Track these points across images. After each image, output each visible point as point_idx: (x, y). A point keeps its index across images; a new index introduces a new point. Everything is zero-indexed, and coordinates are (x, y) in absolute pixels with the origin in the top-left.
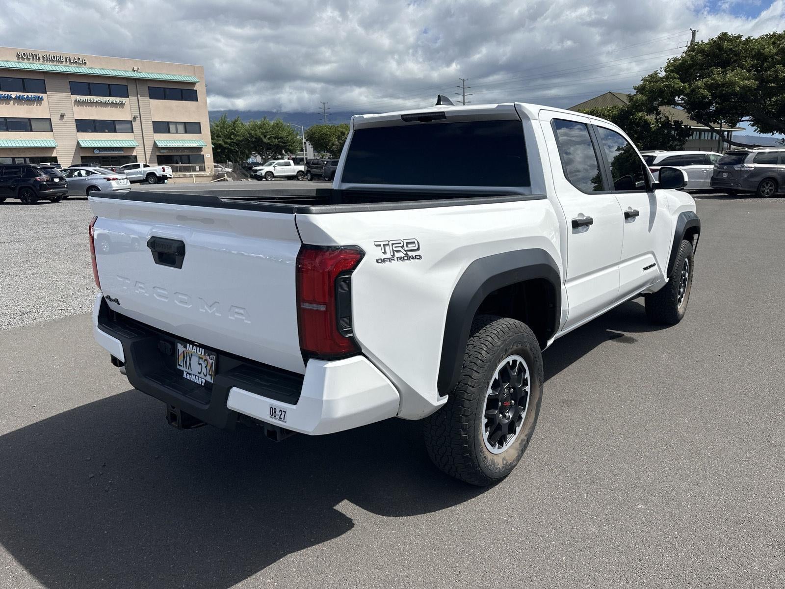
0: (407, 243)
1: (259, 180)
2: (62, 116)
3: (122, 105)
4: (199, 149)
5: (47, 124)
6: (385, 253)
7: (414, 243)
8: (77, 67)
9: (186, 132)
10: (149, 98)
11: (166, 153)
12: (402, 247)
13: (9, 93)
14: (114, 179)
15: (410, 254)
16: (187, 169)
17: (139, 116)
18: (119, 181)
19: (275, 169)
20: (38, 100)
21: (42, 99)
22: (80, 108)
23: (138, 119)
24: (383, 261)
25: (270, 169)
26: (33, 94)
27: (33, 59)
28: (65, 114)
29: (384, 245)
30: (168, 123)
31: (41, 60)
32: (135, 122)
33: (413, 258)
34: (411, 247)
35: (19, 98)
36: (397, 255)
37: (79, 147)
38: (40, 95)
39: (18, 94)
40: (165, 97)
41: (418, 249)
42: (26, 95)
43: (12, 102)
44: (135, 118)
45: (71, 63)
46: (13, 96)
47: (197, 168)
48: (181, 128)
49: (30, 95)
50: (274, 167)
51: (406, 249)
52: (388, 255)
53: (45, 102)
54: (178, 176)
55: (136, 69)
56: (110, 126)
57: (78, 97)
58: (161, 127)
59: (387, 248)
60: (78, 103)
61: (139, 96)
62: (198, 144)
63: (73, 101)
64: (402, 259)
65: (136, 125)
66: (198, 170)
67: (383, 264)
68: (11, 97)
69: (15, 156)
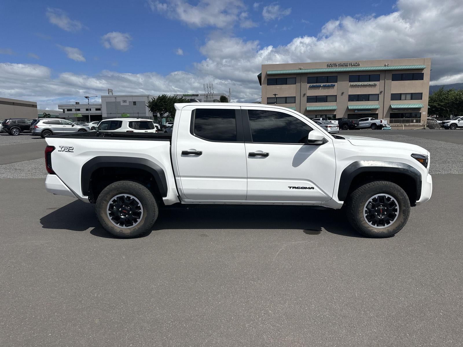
0: (70, 148)
1: (446, 129)
2: (343, 93)
3: (375, 85)
4: (419, 109)
5: (335, 98)
6: (62, 149)
7: (72, 148)
8: (354, 67)
9: (412, 99)
10: (391, 80)
11: (396, 112)
12: (68, 148)
13: (320, 84)
14: (329, 127)
15: (70, 150)
16: (408, 122)
17: (383, 91)
18: (332, 128)
19: (459, 122)
20: (333, 86)
21: (334, 86)
22: (353, 89)
23: (383, 93)
24: (60, 151)
25: (456, 121)
26: (331, 84)
27: (334, 66)
28: (344, 92)
29: (62, 147)
30: (401, 94)
31: (338, 66)
32: (381, 94)
33: (70, 152)
34: (71, 149)
35: (324, 86)
36: (65, 150)
37: (348, 109)
38: (334, 84)
39: (324, 84)
40: (402, 79)
41: (73, 150)
42: (327, 84)
43: (321, 88)
44: (381, 92)
45: (352, 65)
46: (322, 85)
47: (415, 121)
48: (409, 97)
49: (329, 84)
50: (459, 120)
51: (69, 149)
52: (63, 150)
53: (336, 87)
54: (401, 126)
55: (387, 65)
56: (366, 98)
57: (352, 83)
58: (396, 97)
59: (63, 148)
60: (352, 86)
61: (386, 80)
62: (418, 106)
63: (349, 85)
64: (67, 151)
65: (381, 97)
66: (415, 122)
67: (60, 152)
68: (321, 86)
69: (316, 114)
